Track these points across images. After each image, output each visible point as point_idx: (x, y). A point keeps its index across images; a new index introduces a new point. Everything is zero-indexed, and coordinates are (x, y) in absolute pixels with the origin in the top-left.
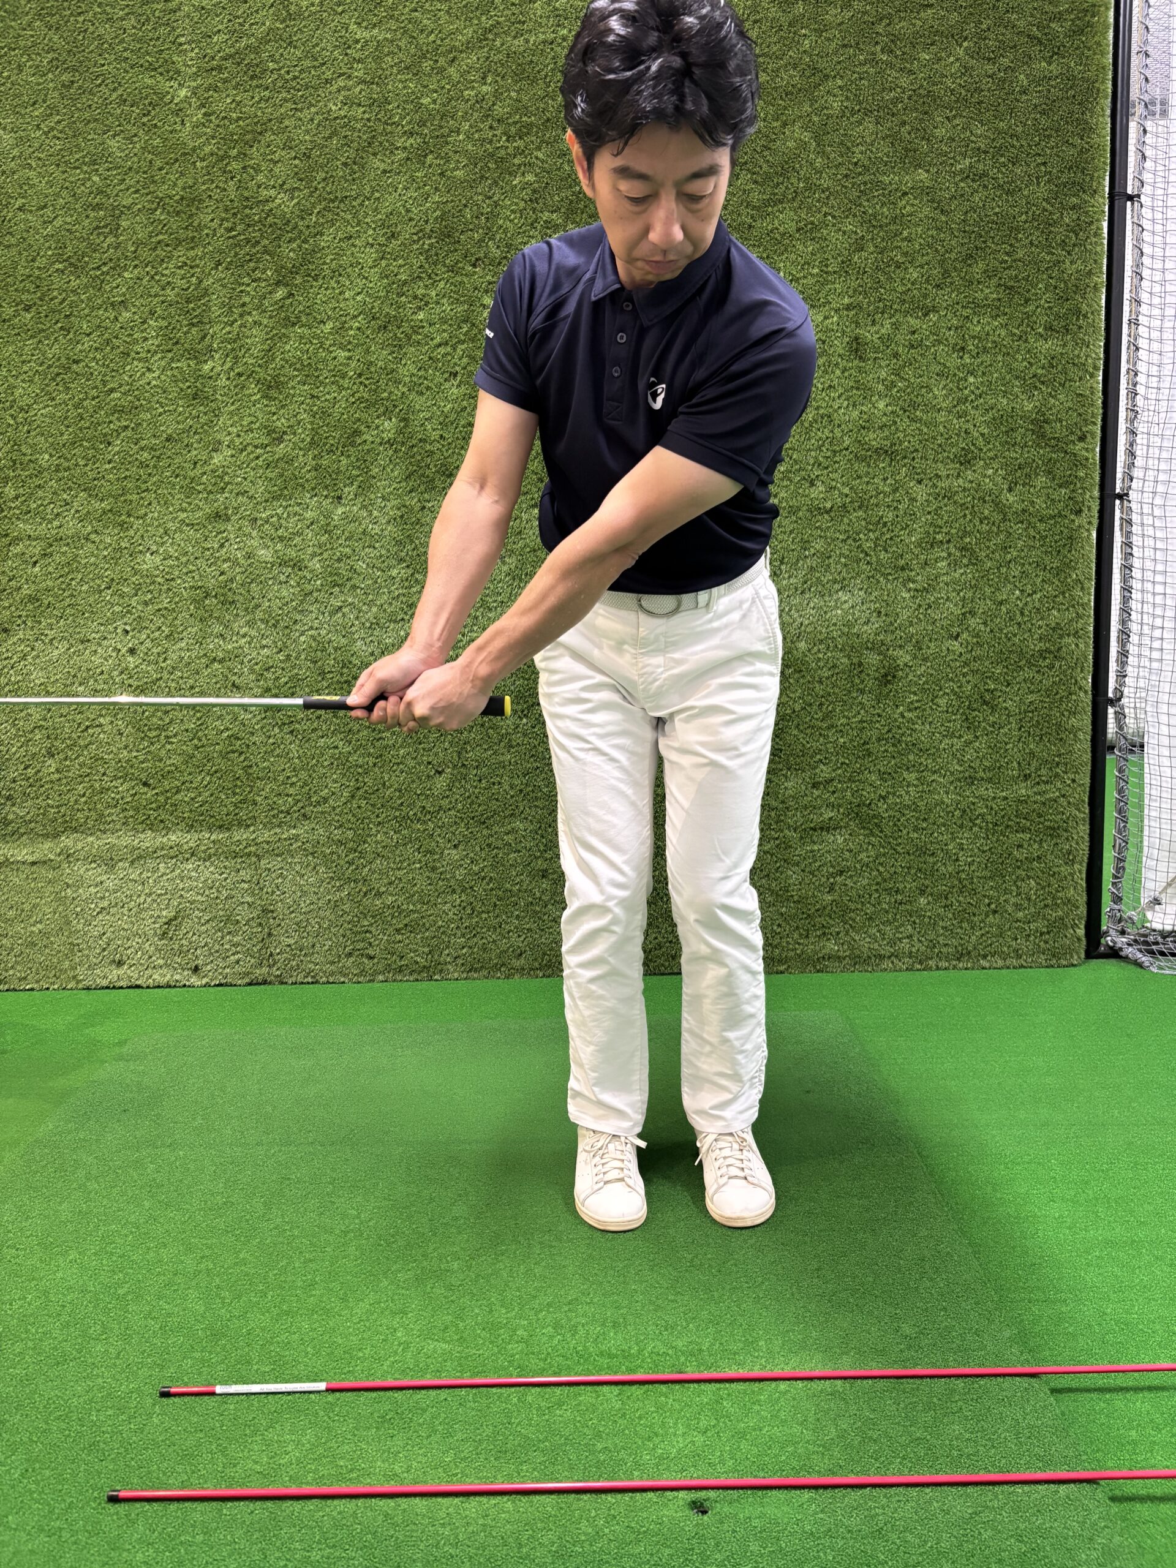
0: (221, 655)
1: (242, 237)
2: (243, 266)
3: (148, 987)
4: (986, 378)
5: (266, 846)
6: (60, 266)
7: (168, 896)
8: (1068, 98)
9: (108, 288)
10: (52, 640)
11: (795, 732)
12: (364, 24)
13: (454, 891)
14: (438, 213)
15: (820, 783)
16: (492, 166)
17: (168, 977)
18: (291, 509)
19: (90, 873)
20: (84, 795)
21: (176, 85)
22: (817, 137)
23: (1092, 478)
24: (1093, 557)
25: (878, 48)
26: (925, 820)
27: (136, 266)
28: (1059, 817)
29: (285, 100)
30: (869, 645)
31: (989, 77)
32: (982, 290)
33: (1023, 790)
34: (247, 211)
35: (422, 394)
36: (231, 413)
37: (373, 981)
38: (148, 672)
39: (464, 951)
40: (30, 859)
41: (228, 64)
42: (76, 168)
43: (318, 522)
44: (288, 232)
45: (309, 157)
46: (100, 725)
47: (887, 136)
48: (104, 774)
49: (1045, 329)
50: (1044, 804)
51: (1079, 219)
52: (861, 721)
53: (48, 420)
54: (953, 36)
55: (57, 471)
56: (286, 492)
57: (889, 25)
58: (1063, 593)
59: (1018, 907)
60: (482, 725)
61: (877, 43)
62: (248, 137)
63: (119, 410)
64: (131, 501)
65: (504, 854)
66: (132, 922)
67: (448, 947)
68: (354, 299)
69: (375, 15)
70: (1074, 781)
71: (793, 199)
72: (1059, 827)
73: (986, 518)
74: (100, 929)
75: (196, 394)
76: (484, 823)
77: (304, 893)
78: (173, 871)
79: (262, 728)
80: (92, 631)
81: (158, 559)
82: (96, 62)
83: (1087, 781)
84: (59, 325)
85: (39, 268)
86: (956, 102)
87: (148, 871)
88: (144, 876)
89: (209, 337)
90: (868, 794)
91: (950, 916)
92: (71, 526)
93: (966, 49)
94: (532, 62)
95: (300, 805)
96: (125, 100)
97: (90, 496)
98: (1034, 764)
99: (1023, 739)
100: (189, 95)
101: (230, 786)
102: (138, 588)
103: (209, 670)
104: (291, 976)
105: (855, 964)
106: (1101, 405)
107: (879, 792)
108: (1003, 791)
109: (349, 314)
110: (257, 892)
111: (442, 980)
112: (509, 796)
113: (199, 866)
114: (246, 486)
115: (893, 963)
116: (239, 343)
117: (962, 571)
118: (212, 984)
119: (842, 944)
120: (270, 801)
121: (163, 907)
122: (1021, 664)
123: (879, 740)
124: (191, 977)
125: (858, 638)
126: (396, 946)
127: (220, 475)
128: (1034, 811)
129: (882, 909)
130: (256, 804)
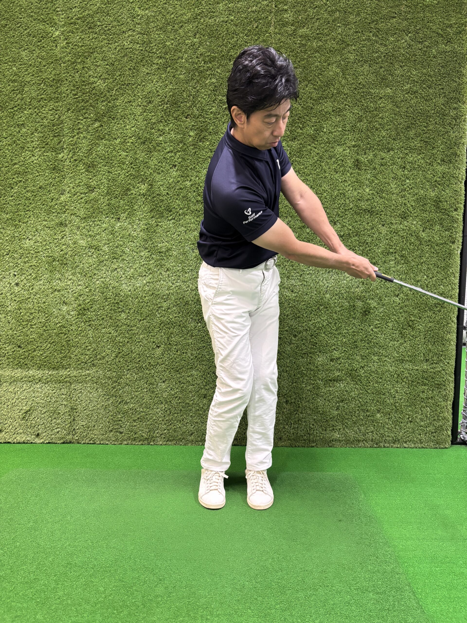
0: (58, 288)
1: (80, 98)
2: (80, 111)
3: (14, 443)
4: (414, 181)
5: (74, 378)
7: (27, 400)
8: (454, 61)
9: (16, 118)
11: (324, 335)
12: (142, 8)
13: (162, 403)
14: (171, 93)
15: (334, 359)
16: (197, 74)
17: (23, 439)
18: (95, 222)
21: (54, 30)
22: (343, 71)
23: (460, 228)
24: (459, 262)
25: (371, 34)
26: (381, 378)
27: (30, 109)
28: (441, 379)
29: (104, 39)
30: (358, 298)
31: (420, 49)
32: (413, 142)
33: (425, 366)
34: (84, 87)
35: (159, 174)
36: (71, 177)
37: (121, 444)
38: (24, 294)
39: (165, 431)
41: (79, 21)
42: (5, 63)
43: (108, 229)
44: (102, 97)
45: (113, 65)
47: (374, 72)
49: (441, 161)
50: (435, 373)
51: (457, 113)
52: (354, 332)
56: (94, 215)
57: (376, 24)
58: (446, 278)
59: (422, 420)
60: (180, 326)
61: (371, 32)
62: (86, 54)
63: (18, 173)
64: (21, 215)
65: (187, 386)
66: (8, 412)
67: (157, 429)
68: (131, 129)
69: (147, 4)
70: (448, 363)
71: (331, 97)
72: (441, 384)
73: (412, 243)
75: (55, 168)
76: (178, 371)
77: (91, 401)
78: (30, 388)
79: (76, 323)
81: (32, 242)
82: (18, 17)
83: (453, 363)
86: (405, 59)
87: (18, 388)
88: (16, 390)
89: (62, 142)
90: (356, 365)
91: (391, 423)
93: (410, 37)
94: (217, 30)
95: (92, 359)
96: (30, 35)
98: (431, 355)
99: (426, 343)
100: (60, 34)
101: (59, 349)
102: (22, 255)
103: (53, 295)
104: (83, 440)
105: (347, 444)
106: (464, 196)
107: (361, 364)
108: (416, 366)
109: (127, 136)
110: (69, 400)
111: (154, 444)
112: (190, 359)
113: (42, 386)
114: (76, 211)
115: (364, 443)
116: (76, 146)
117: (401, 266)
118: (45, 442)
119: (342, 434)
120: (78, 357)
121: (24, 405)
122: (426, 309)
123: (361, 341)
124: (35, 439)
125: (353, 294)
126: (133, 428)
127: (63, 205)
128: (430, 376)
129: (360, 418)
130: (71, 358)
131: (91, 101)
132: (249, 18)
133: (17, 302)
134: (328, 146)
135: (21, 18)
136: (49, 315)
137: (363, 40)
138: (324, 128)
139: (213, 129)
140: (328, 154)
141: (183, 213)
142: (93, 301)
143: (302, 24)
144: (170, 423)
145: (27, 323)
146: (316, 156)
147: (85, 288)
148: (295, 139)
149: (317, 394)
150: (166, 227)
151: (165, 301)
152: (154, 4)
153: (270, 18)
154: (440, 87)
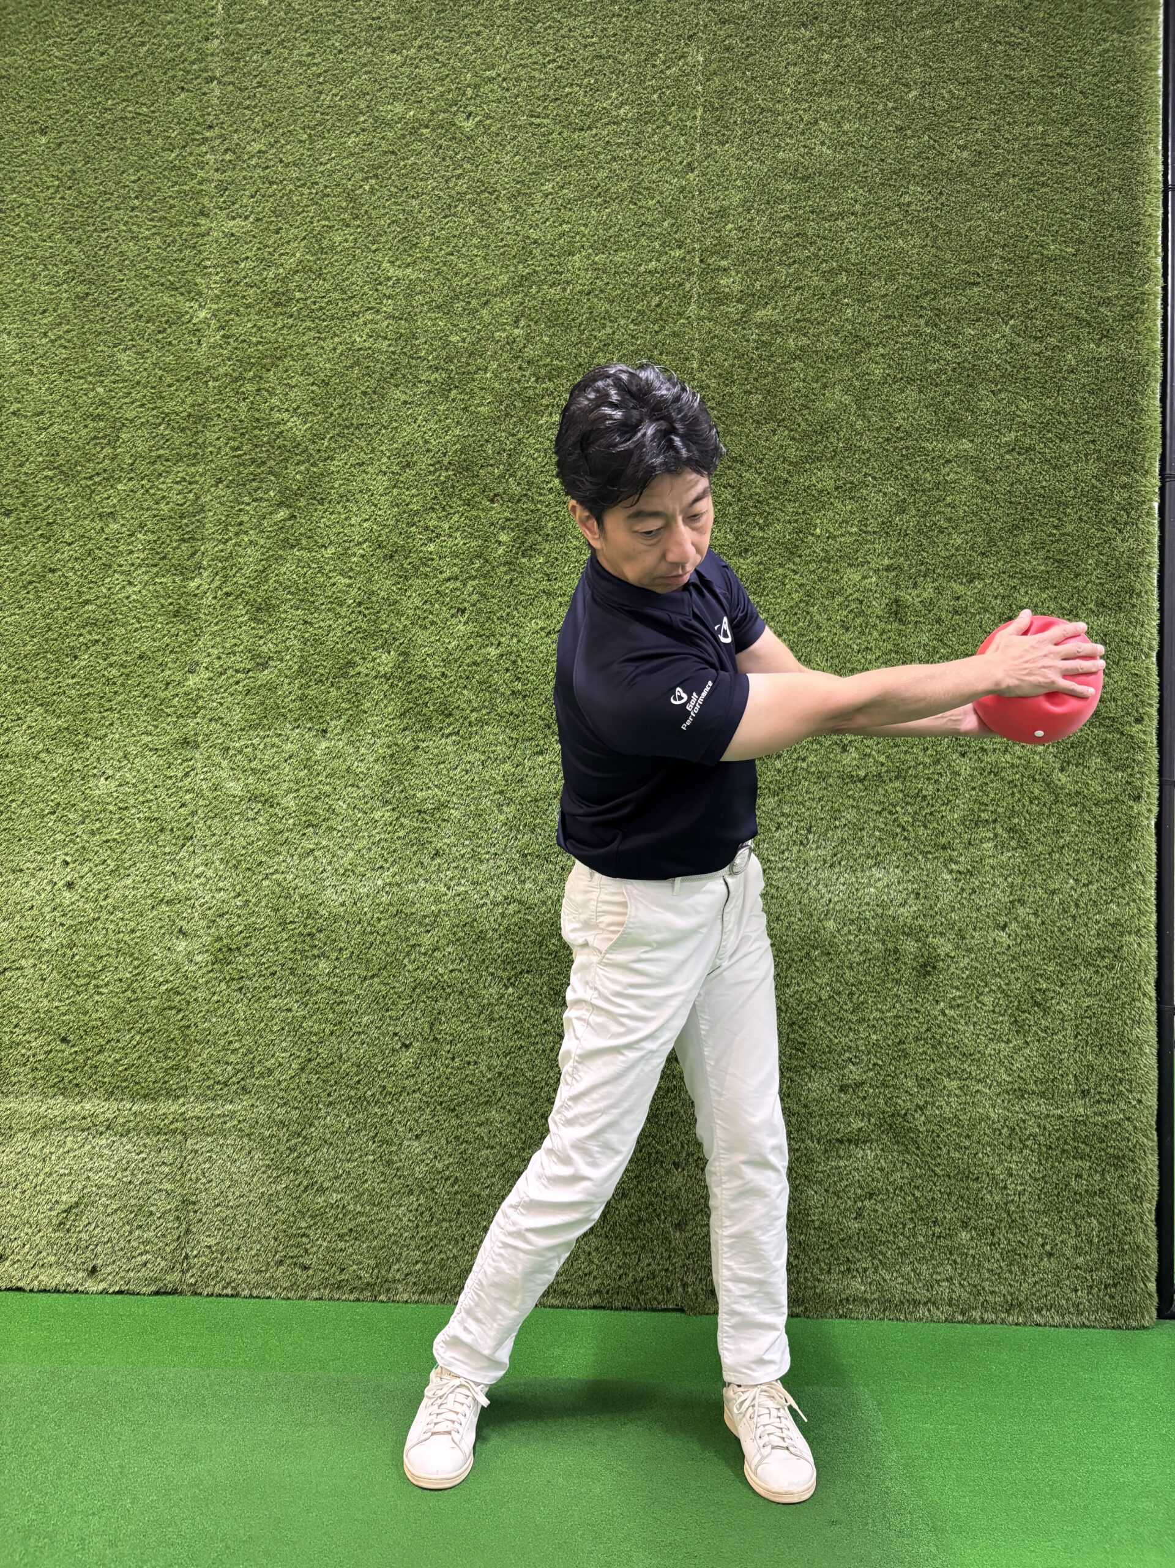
0: (170, 896)
1: (248, 457)
2: (245, 485)
3: (31, 1291)
5: (195, 1122)
6: (50, 473)
7: (72, 1178)
8: (1118, 380)
9: (98, 498)
11: (822, 1024)
12: (398, 263)
13: (411, 1192)
14: (458, 446)
15: (850, 1086)
16: (518, 404)
17: (56, 1281)
18: (268, 740)
21: (196, 306)
22: (857, 401)
23: (1151, 763)
24: (1154, 846)
25: (922, 321)
26: (968, 1137)
27: (130, 479)
28: (1124, 1143)
29: (309, 329)
30: (906, 930)
31: (1036, 354)
32: (1029, 561)
33: (1080, 1108)
34: (256, 432)
35: (426, 628)
36: (214, 633)
38: (84, 911)
39: (418, 1266)
42: (80, 378)
43: (297, 756)
44: (297, 455)
45: (328, 384)
46: (21, 968)
47: (931, 405)
48: (16, 1026)
49: (1097, 605)
50: (1106, 1127)
51: (1130, 497)
52: (897, 1017)
53: (11, 629)
54: (999, 313)
55: (14, 682)
56: (265, 722)
57: (933, 299)
58: (1123, 886)
59: (1078, 1250)
60: (461, 993)
61: (921, 316)
62: (266, 361)
63: (92, 623)
64: (91, 720)
65: (474, 1149)
66: (24, 1208)
67: (398, 1260)
68: (360, 525)
69: (410, 255)
70: (1140, 1101)
71: (832, 458)
72: (1124, 1156)
73: (1036, 798)
75: (178, 611)
76: (453, 1110)
78: (83, 1146)
79: (207, 982)
80: (27, 859)
81: (112, 785)
82: (115, 277)
84: (40, 532)
85: (26, 473)
86: (1002, 376)
87: (52, 1145)
88: (47, 1150)
89: (199, 553)
90: (903, 1103)
91: (998, 1256)
92: (20, 742)
93: (1013, 327)
94: (567, 310)
95: (240, 1075)
96: (141, 316)
97: (46, 711)
98: (1093, 1078)
99: (1080, 1049)
100: (209, 316)
101: (163, 1048)
102: (86, 816)
103: (155, 912)
104: (207, 1286)
105: (885, 1310)
106: (1157, 687)
107: (916, 1101)
108: (1057, 1108)
109: (353, 540)
110: (178, 1178)
111: (388, 1302)
112: (485, 1080)
113: (114, 1142)
114: (222, 712)
115: (929, 1310)
116: (231, 562)
117: (1010, 854)
118: (111, 1291)
119: (870, 1284)
120: (206, 1069)
121: (64, 1190)
122: (1076, 962)
123: (917, 1039)
124: (86, 1281)
125: (893, 921)
126: (337, 1255)
127: (193, 698)
128: (1094, 1134)
129: (917, 1243)
130: (190, 1072)
131: (273, 463)
132: (641, 286)
133: (68, 929)
134: (826, 569)
135: (122, 281)
136: (142, 963)
137: (904, 335)
138: (815, 526)
139: (553, 528)
140: (826, 587)
141: (479, 721)
142: (252, 930)
143: (763, 299)
144: (431, 1244)
145: (86, 980)
146: (797, 591)
147: (235, 898)
148: (746, 551)
149: (806, 1177)
150: (436, 752)
151: (428, 931)
152: (425, 254)
154: (1088, 438)
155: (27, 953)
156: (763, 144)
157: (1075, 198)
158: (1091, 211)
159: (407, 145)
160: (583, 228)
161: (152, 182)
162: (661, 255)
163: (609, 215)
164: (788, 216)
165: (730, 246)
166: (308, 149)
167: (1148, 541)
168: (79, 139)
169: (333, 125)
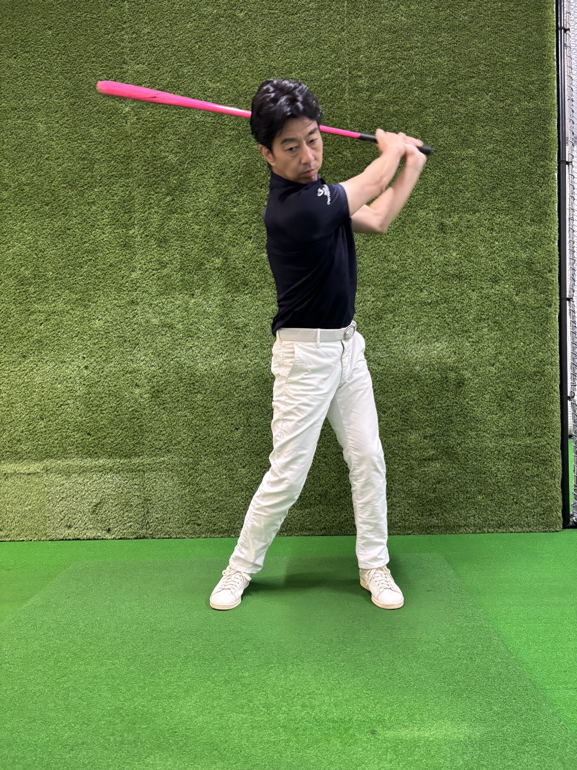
0: (130, 370)
1: (152, 174)
2: (151, 186)
3: (84, 540)
4: (503, 243)
5: (148, 466)
6: (65, 185)
7: (97, 492)
8: (538, 118)
9: (86, 196)
10: (47, 361)
11: (415, 411)
12: (213, 81)
13: (242, 490)
14: (245, 164)
15: (428, 436)
17: (94, 535)
18: (169, 299)
19: (57, 479)
20: (57, 439)
21: (124, 105)
23: (556, 290)
24: (558, 327)
25: (450, 95)
26: (480, 456)
27: (100, 186)
28: (547, 454)
29: (175, 114)
30: (451, 368)
31: (501, 108)
32: (500, 203)
33: (528, 441)
34: (155, 162)
35: (235, 246)
36: (142, 253)
38: (93, 378)
40: (28, 472)
42: (75, 141)
43: (182, 306)
44: (173, 171)
45: (185, 139)
46: (68, 404)
47: (455, 134)
48: (68, 429)
49: (531, 221)
50: (539, 448)
51: (544, 171)
52: (448, 406)
53: (53, 256)
55: (55, 280)
56: (167, 292)
57: (454, 85)
58: (544, 344)
59: (528, 501)
61: (449, 93)
62: (157, 129)
63: (88, 252)
64: (91, 295)
66: (77, 505)
67: (238, 519)
68: (203, 202)
69: (218, 77)
70: (553, 436)
72: (547, 460)
73: (506, 308)
74: (61, 509)
75: (125, 244)
76: (259, 455)
77: (166, 491)
78: (100, 479)
79: (149, 406)
80: (67, 357)
81: (102, 322)
82: (87, 95)
83: (559, 436)
84: (62, 212)
85: (54, 186)
86: (486, 119)
87: (87, 478)
88: (85, 481)
89: (133, 218)
90: (451, 442)
91: (494, 505)
92: (60, 305)
93: (490, 96)
95: (166, 445)
96: (100, 112)
97: (71, 292)
98: (533, 428)
99: (527, 416)
100: (130, 110)
101: (132, 435)
102: (91, 337)
103: (124, 377)
104: (158, 534)
105: (447, 530)
106: (558, 256)
107: (457, 441)
108: (518, 441)
109: (200, 209)
110: (142, 490)
113: (113, 476)
114: (148, 288)
115: (465, 529)
116: (147, 221)
117: (495, 333)
118: (117, 538)
119: (440, 519)
120: (151, 443)
121: (94, 497)
122: (525, 378)
123: (456, 415)
124: (106, 534)
125: (445, 365)
126: (212, 519)
127: (134, 283)
128: (534, 452)
129: (460, 501)
130: (144, 445)
132: (322, 86)
133: (87, 386)
134: (411, 211)
135: (90, 96)
136: (121, 399)
141: (260, 287)
142: (167, 383)
143: (378, 90)
145: (97, 408)
147: (159, 369)
149: (411, 476)
150: (242, 301)
151: (244, 380)
152: (225, 76)
153: (344, 85)
154: (525, 145)
155: (70, 398)
156: (375, 17)
157: (516, 35)
158: (524, 41)
159: (214, 26)
160: (295, 60)
161: (101, 50)
162: (331, 71)
163: (307, 53)
164: (388, 50)
165: (362, 65)
166: (170, 30)
167: (553, 191)
168: (66, 31)
169: (180, 18)
